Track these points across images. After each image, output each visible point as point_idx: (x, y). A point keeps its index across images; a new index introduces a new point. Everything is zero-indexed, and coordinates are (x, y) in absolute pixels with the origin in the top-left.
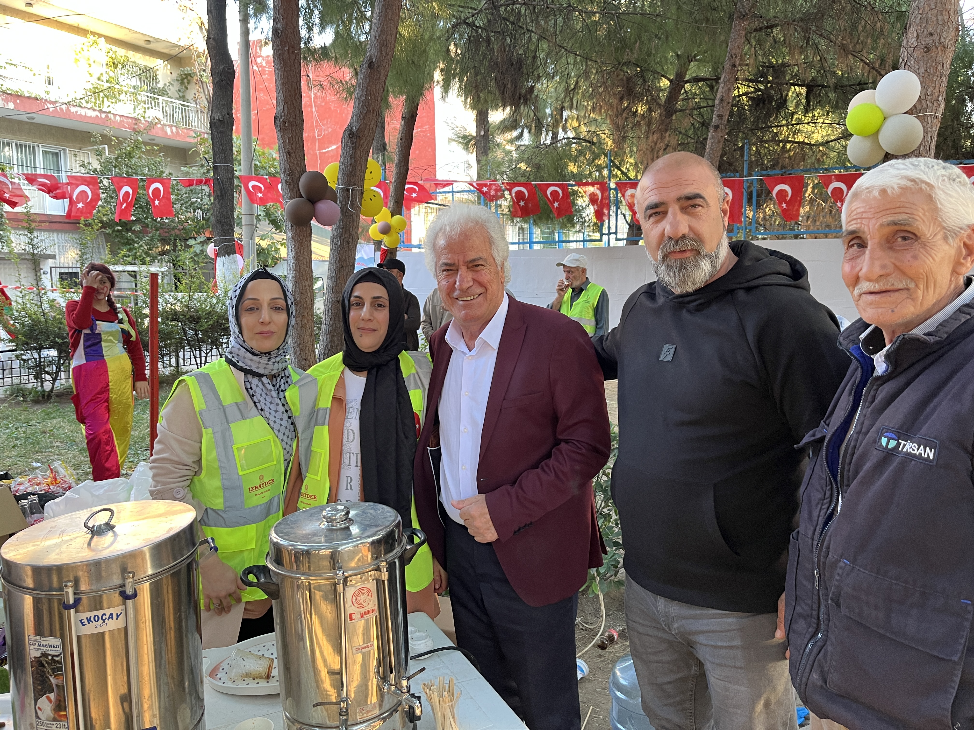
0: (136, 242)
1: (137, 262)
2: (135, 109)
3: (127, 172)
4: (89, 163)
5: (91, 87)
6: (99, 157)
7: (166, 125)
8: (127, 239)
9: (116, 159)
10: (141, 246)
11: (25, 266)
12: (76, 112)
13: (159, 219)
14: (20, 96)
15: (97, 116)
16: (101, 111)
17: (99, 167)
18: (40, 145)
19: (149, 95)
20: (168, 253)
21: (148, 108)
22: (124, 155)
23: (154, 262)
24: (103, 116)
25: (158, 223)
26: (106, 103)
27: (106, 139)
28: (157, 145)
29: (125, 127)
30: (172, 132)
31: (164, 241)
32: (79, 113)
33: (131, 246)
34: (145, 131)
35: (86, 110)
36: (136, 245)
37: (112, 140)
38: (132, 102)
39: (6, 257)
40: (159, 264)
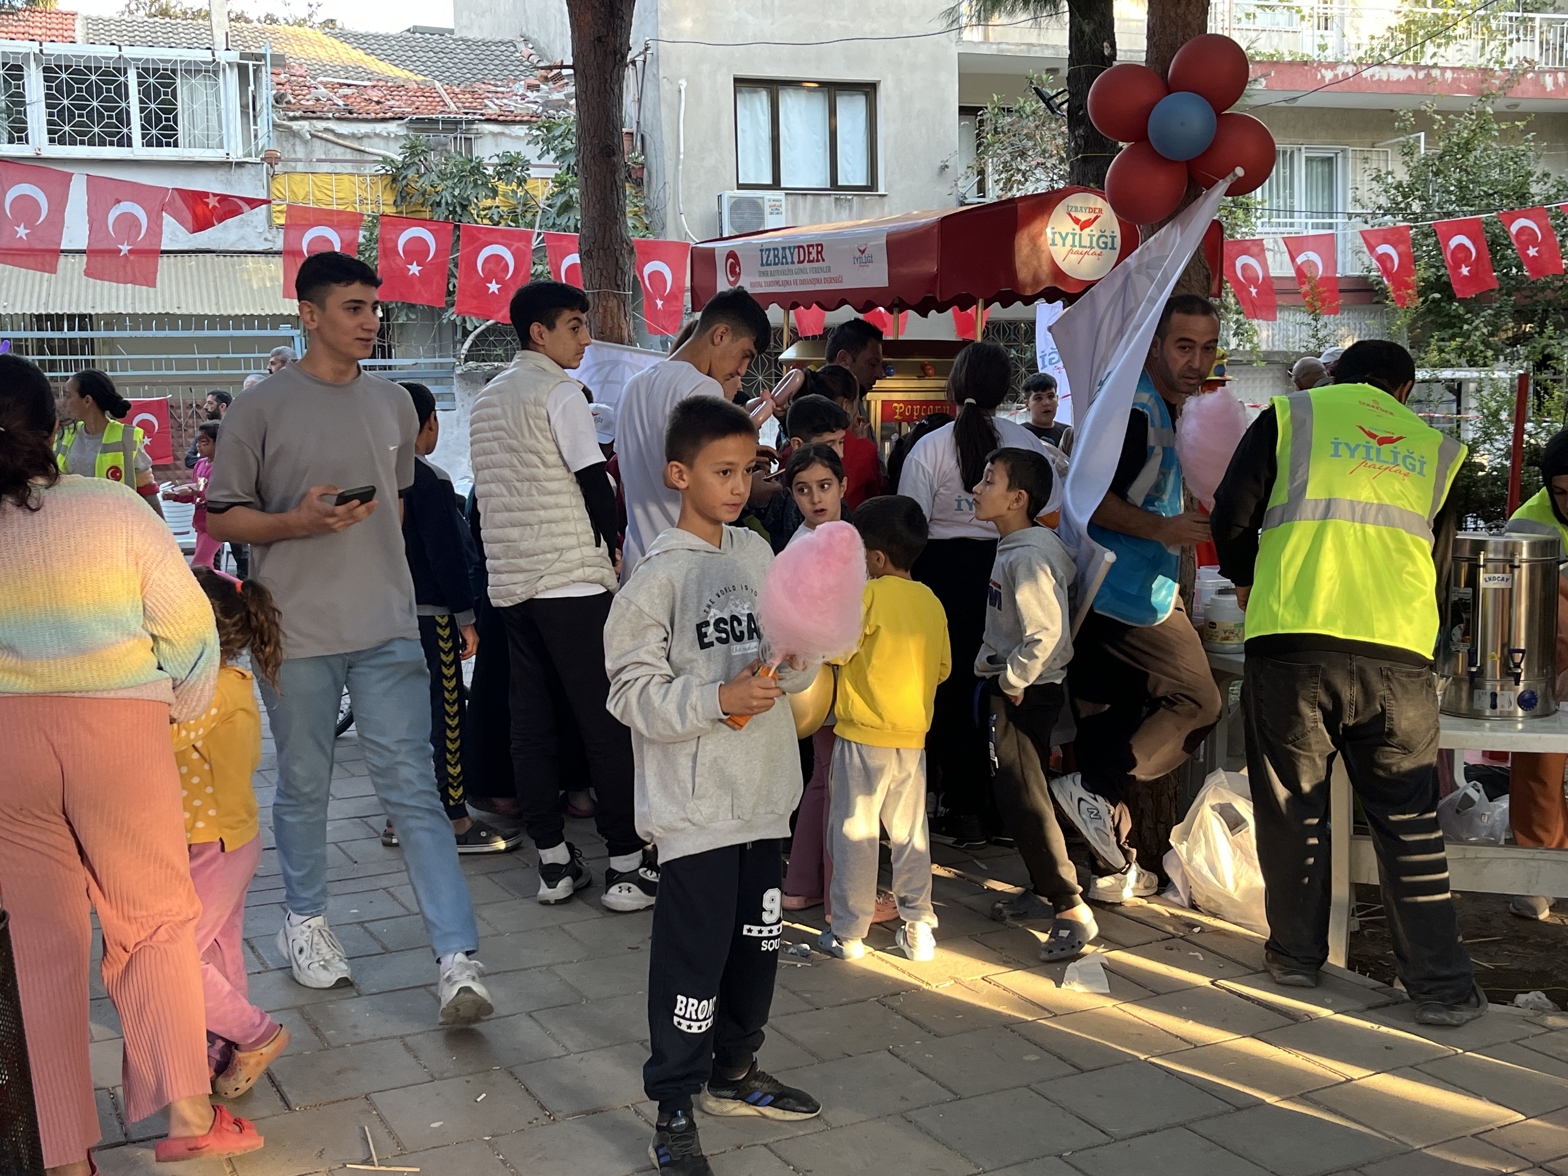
0: (1466, 321)
1: (1463, 361)
2: (1483, 47)
3: (1459, 181)
4: (1388, 173)
5: (1403, 21)
6: (1407, 158)
7: (1545, 72)
8: (1448, 315)
9: (1441, 158)
10: (1477, 328)
11: (1271, 375)
12: (1372, 76)
13: (1514, 270)
14: (1277, 62)
15: (1410, 77)
16: (1417, 67)
17: (1407, 177)
18: (1303, 147)
19: (1515, 14)
20: (1527, 339)
21: (1511, 41)
22: (1456, 149)
23: (1497, 360)
24: (1421, 75)
25: (1512, 278)
26: (1430, 48)
27: (1423, 121)
28: (1522, 116)
29: (1461, 90)
30: (1556, 83)
31: (1521, 315)
32: (1377, 77)
33: (1456, 330)
34: (1501, 92)
35: (1391, 70)
36: (1466, 327)
37: (1434, 121)
38: (1480, 36)
39: (1245, 359)
40: (1507, 364)
